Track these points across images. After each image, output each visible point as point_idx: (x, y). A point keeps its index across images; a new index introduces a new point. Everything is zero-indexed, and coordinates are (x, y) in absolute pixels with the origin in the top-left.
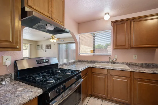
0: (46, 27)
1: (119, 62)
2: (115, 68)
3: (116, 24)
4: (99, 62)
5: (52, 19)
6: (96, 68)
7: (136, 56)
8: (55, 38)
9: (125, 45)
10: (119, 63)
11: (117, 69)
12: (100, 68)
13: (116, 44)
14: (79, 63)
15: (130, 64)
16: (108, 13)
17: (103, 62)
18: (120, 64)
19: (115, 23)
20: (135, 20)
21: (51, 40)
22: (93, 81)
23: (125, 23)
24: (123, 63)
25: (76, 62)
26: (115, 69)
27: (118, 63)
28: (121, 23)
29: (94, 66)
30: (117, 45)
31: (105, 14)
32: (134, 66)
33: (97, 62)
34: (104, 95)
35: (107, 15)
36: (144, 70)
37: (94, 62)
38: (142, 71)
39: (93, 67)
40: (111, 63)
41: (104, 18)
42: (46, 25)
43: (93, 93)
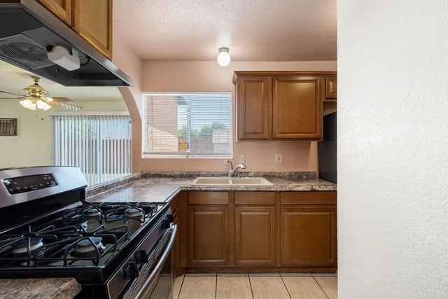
0: (50, 55)
1: (248, 173)
2: (246, 187)
3: (245, 79)
4: (203, 176)
5: (74, 30)
6: (201, 191)
7: (281, 156)
8: (47, 94)
9: (262, 133)
10: (250, 174)
11: (249, 190)
12: (212, 189)
13: (245, 129)
14: (149, 181)
15: (269, 176)
16: (228, 49)
17: (213, 176)
18: (250, 177)
19: (242, 77)
20: (280, 78)
21: (27, 104)
22: (192, 229)
23: (262, 81)
24: (257, 175)
25: (138, 179)
26: (245, 189)
27: (246, 174)
28: (255, 79)
29: (194, 186)
30: (247, 131)
31: (220, 49)
32: (278, 180)
33: (199, 176)
34: (222, 258)
35: (224, 53)
36: (298, 186)
37: (191, 176)
38: (294, 189)
39: (194, 191)
40: (233, 176)
41: (216, 60)
42: (50, 48)
43: (194, 261)
